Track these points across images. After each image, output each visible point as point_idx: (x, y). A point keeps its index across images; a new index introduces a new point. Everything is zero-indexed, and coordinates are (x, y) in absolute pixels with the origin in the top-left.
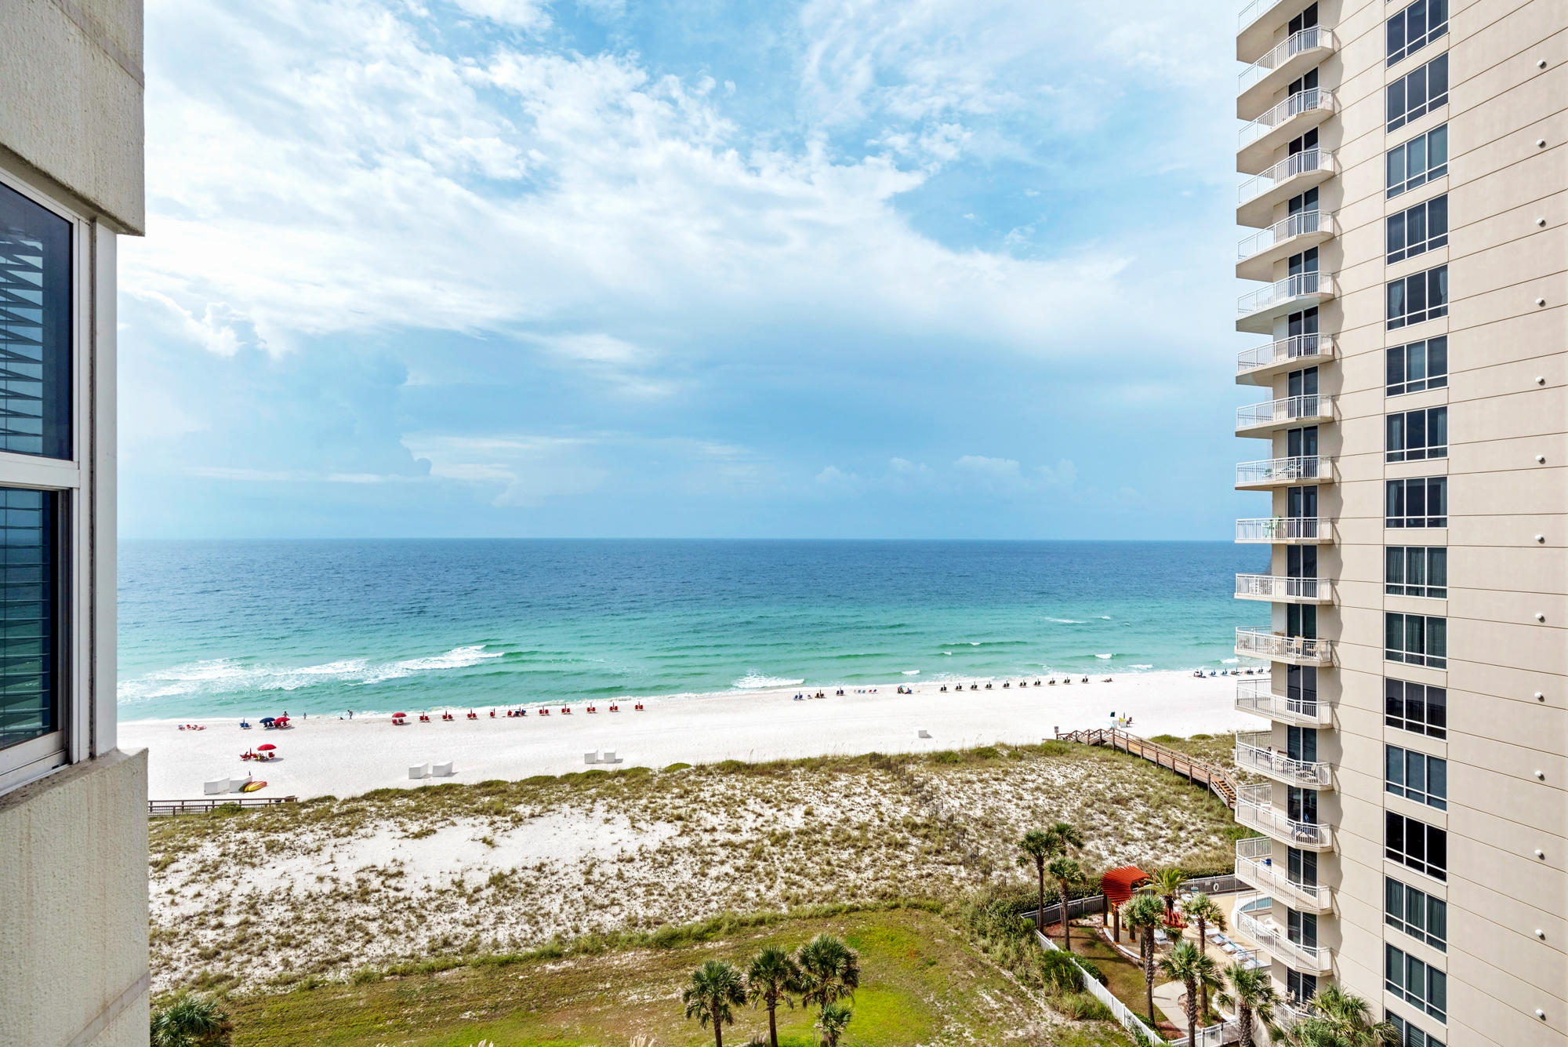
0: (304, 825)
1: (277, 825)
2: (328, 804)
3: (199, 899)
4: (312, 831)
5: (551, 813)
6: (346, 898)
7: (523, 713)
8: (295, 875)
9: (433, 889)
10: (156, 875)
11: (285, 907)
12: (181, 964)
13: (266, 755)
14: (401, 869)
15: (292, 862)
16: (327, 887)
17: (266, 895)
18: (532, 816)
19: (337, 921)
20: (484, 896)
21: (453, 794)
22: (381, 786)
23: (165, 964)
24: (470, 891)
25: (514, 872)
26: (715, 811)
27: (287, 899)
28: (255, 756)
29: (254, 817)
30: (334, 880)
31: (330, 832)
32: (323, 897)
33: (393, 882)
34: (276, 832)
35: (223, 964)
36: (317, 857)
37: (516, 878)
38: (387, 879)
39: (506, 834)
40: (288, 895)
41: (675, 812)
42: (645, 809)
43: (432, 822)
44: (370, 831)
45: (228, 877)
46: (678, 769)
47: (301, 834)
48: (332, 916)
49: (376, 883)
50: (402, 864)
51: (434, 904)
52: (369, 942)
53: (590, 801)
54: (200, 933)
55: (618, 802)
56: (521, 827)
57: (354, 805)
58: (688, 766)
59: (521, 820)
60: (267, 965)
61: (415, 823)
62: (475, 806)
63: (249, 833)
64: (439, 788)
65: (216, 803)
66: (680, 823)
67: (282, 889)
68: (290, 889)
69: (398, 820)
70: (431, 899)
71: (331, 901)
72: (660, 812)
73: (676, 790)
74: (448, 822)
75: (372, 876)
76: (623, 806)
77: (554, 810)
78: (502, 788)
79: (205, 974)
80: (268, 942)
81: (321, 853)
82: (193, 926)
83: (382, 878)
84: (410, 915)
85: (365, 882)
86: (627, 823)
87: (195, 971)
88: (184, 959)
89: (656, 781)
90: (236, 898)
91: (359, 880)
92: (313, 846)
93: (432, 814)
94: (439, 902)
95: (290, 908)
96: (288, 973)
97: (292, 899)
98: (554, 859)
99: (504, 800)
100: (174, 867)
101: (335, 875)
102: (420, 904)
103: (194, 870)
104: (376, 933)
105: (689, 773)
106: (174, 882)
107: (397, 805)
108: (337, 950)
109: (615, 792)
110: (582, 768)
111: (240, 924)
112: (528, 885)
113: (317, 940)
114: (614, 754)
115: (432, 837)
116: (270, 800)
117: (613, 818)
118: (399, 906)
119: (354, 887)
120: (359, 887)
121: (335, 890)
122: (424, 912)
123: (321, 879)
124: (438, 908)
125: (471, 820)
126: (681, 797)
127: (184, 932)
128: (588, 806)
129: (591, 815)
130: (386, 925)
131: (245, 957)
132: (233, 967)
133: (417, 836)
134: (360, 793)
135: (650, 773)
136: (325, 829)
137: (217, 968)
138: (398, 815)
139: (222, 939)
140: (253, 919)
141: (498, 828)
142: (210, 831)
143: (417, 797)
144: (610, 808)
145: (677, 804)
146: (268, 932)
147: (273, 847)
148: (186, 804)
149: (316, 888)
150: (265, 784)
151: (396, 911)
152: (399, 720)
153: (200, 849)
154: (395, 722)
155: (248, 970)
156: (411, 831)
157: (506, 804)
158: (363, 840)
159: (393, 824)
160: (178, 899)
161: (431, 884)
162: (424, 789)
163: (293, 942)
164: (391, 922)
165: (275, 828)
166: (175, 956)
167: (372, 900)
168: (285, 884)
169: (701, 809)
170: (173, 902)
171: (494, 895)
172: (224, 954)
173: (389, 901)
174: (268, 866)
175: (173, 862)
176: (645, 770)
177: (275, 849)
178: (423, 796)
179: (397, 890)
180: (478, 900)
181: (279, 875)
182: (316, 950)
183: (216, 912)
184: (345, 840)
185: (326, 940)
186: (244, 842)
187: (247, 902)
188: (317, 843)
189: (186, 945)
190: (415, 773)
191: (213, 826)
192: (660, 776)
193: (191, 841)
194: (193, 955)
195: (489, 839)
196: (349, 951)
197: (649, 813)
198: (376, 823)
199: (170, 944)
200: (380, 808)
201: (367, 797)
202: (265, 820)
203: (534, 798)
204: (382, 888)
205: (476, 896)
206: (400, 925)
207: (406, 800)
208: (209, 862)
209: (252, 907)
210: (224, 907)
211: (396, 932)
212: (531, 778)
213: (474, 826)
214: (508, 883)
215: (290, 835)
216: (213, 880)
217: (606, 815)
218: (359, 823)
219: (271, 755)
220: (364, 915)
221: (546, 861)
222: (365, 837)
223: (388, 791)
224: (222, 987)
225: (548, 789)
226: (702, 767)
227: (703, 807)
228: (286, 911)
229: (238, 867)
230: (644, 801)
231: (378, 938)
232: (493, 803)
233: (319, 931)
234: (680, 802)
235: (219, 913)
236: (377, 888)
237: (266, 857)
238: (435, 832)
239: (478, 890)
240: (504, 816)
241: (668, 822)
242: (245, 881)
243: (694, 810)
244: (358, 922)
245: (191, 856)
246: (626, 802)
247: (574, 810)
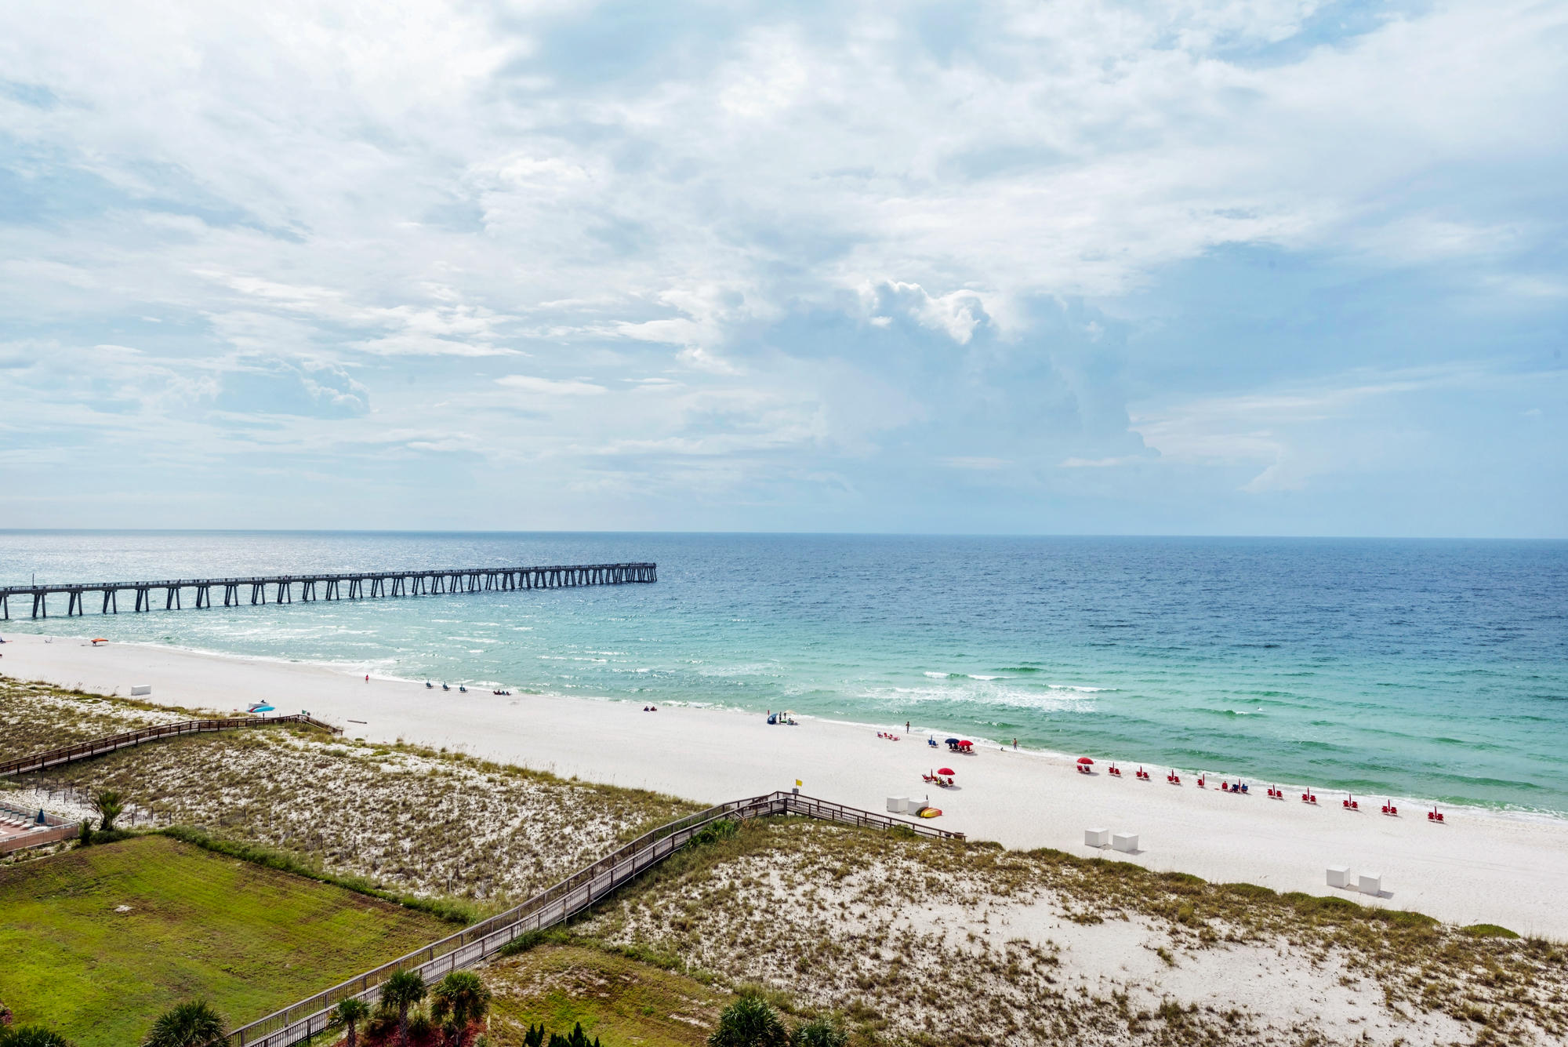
0: (965, 870)
1: (940, 862)
2: (992, 851)
3: (864, 921)
4: (972, 879)
5: (1259, 944)
6: (994, 970)
7: (1245, 789)
8: (949, 925)
9: (1090, 994)
10: (834, 883)
11: (935, 958)
12: (842, 985)
13: (944, 779)
14: (1056, 956)
15: (947, 909)
16: (977, 951)
17: (919, 939)
18: (1230, 939)
19: (983, 994)
20: (1151, 1029)
21: (1131, 878)
22: (1050, 846)
23: (829, 979)
24: (1134, 1015)
25: (1194, 1009)
26: (1555, 1028)
27: (938, 950)
28: (936, 779)
29: (923, 847)
30: (985, 945)
31: (988, 885)
32: (972, 960)
33: (1045, 969)
34: (938, 869)
35: (874, 999)
36: (971, 911)
37: (1196, 1020)
38: (1039, 963)
39: (1190, 952)
40: (939, 945)
41: (1471, 1005)
42: (1416, 983)
43: (1099, 908)
44: (1029, 896)
45: (890, 905)
46: (1489, 935)
47: (961, 879)
48: (979, 987)
49: (1026, 963)
50: (1057, 949)
51: (1089, 1015)
52: (1011, 1033)
53: (1322, 942)
54: (860, 957)
55: (1369, 958)
56: (1212, 950)
57: (1019, 860)
58: (1512, 935)
59: (1213, 940)
60: (911, 1018)
61: (1080, 903)
62: (1156, 902)
63: (915, 864)
64: (1115, 865)
65: (894, 822)
66: (1478, 1027)
67: (934, 936)
68: (942, 939)
69: (1061, 892)
70: (1085, 1007)
71: (978, 968)
72: (1442, 997)
73: (1480, 970)
74: (1119, 914)
75: (1024, 953)
76: (1376, 967)
77: (1264, 940)
78: (1196, 888)
79: (859, 1003)
80: (916, 992)
81: (975, 907)
82: (856, 949)
83: (1034, 960)
84: (1060, 1018)
85: (1015, 957)
86: (1380, 996)
87: (852, 997)
88: (844, 980)
89: (1444, 943)
90: (893, 933)
91: (1009, 953)
92: (969, 897)
93: (1102, 897)
94: (1096, 1014)
95: (939, 960)
96: (929, 1034)
97: (943, 952)
98: (1253, 1012)
99: (1196, 906)
100: (848, 879)
101: (986, 938)
102: (1072, 1008)
103: (863, 888)
104: (1020, 1025)
105: (1512, 948)
106: (847, 896)
107: (1064, 873)
108: (978, 1030)
109: (1367, 941)
110: (1320, 890)
111: (894, 962)
112: (1212, 1035)
113: (961, 1009)
114: (1375, 882)
115: (1097, 927)
116: (940, 831)
117: (1356, 981)
118: (1049, 1002)
119: (1004, 959)
120: (1009, 962)
121: (984, 956)
122: (1076, 1022)
123: (972, 938)
124: (1093, 1022)
125: (1147, 919)
126: (1488, 984)
127: (848, 951)
128: (1318, 950)
129: (1322, 965)
130: (1032, 1019)
131: (894, 1000)
132: (884, 1006)
133: (1081, 920)
134: (1027, 849)
135: (1435, 928)
136: (984, 880)
137: (869, 1001)
138: (1063, 886)
139: (877, 971)
140: (906, 960)
141: (1181, 942)
142: (882, 851)
143: (1088, 870)
144: (1353, 965)
145: (1476, 993)
146: (917, 980)
147: (933, 886)
148: (869, 816)
149: (966, 947)
150: (940, 813)
151: (1045, 1007)
152: (1085, 767)
153: (871, 867)
154: (1080, 768)
155: (895, 1016)
156: (1074, 911)
157: (1197, 912)
158: (1020, 906)
159: (1054, 897)
160: (847, 915)
161: (1088, 987)
162: (1098, 862)
163: (938, 1001)
164: (1037, 1019)
165: (938, 864)
166: (838, 974)
167: (1021, 983)
168: (938, 932)
169: (1525, 1015)
170: (843, 916)
171: (1164, 1032)
172: (877, 988)
173: (1038, 991)
174: (926, 906)
175: (848, 874)
176: (1427, 921)
177: (934, 889)
178: (1095, 871)
179: (1049, 980)
180: (1142, 1031)
181: (933, 920)
182: (958, 1020)
183: (875, 940)
184: (1001, 900)
185: (970, 1012)
186: (909, 872)
187: (903, 939)
188: (974, 895)
189: (847, 966)
190: (1092, 839)
191: (886, 847)
192: (1455, 937)
193: (866, 857)
194: (852, 979)
195: (1167, 953)
196: (991, 1035)
197: (1421, 992)
198: (1037, 889)
199: (836, 959)
200: (1045, 872)
201: (1034, 854)
202: (931, 853)
203: (1237, 914)
204: (1032, 971)
205: (1141, 1024)
206: (1046, 1024)
207: (1075, 870)
208: (876, 884)
209: (906, 946)
210: (882, 938)
211: (1042, 1032)
212: (1238, 885)
213: (1150, 928)
214: (1185, 1022)
215: (950, 877)
216: (877, 904)
217: (1344, 972)
218: (1019, 884)
219: (950, 781)
220: (1010, 998)
221: (1242, 1011)
222: (1023, 902)
223: (1055, 853)
224: (872, 1023)
225: (1261, 907)
226: (1541, 945)
227: (1531, 1014)
228: (936, 962)
229: (899, 898)
230: (1415, 971)
231: (1022, 1032)
232: (1180, 905)
233: (964, 999)
234: (1480, 990)
235: (878, 942)
236: (1027, 969)
237: (924, 894)
238: (1101, 921)
239: (1144, 1017)
240: (1190, 927)
241: (1456, 1018)
242: (903, 916)
243: (1511, 1014)
244: (1003, 1003)
245: (863, 873)
246: (1383, 963)
247: (1294, 950)
